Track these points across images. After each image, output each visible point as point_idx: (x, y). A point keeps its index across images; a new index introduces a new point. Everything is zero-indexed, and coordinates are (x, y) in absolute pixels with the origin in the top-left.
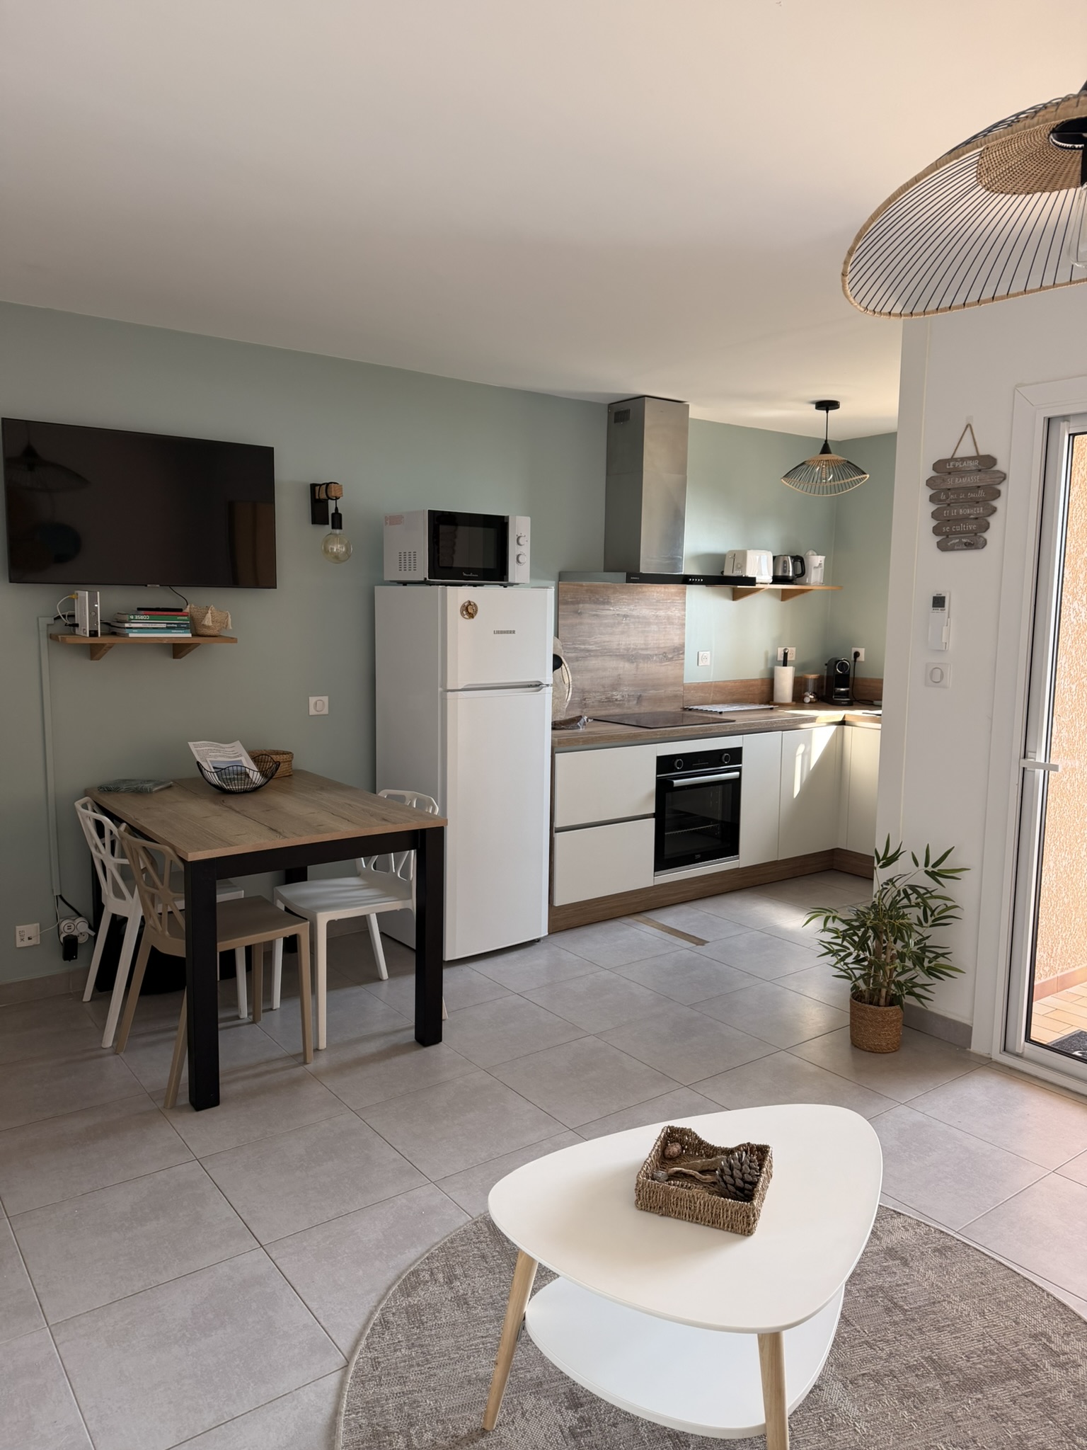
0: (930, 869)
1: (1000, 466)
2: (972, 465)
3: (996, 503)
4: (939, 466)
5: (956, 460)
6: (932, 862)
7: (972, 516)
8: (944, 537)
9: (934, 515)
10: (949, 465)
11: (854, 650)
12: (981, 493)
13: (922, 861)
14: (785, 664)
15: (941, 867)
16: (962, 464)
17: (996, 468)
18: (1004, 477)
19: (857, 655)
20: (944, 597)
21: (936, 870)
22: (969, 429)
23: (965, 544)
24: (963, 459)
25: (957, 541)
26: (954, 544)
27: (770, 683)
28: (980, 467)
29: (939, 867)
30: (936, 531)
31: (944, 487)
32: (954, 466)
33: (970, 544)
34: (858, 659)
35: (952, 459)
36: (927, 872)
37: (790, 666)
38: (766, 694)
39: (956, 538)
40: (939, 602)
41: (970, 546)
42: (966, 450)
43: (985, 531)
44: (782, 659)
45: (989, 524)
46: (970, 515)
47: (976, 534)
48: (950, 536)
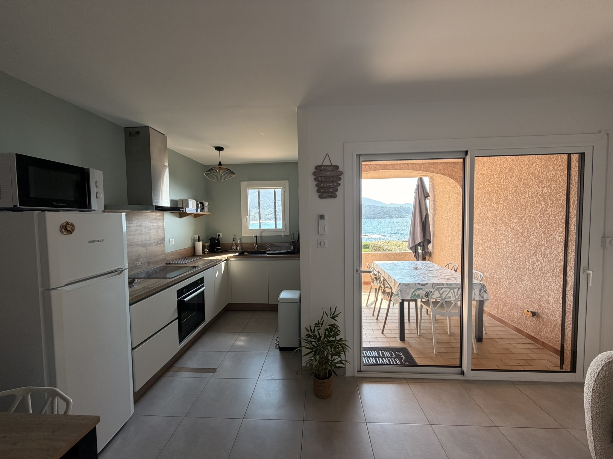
0: (332, 316)
1: (341, 169)
2: (331, 168)
3: (340, 182)
4: (317, 168)
5: (324, 166)
6: (332, 314)
7: (332, 186)
8: (321, 193)
9: (317, 185)
10: (322, 168)
12: (335, 179)
14: (199, 241)
15: (335, 314)
16: (327, 167)
17: (339, 170)
18: (342, 173)
20: (324, 215)
21: (333, 316)
22: (327, 155)
23: (330, 196)
24: (327, 166)
25: (327, 195)
26: (326, 196)
27: (194, 248)
28: (334, 169)
29: (334, 315)
30: (318, 191)
31: (320, 175)
32: (324, 168)
33: (332, 196)
35: (322, 166)
36: (331, 317)
37: (201, 241)
38: (193, 253)
39: (327, 194)
40: (322, 217)
41: (331, 197)
42: (327, 163)
43: (336, 192)
44: (197, 238)
45: (338, 189)
46: (331, 186)
47: (333, 193)
48: (323, 193)
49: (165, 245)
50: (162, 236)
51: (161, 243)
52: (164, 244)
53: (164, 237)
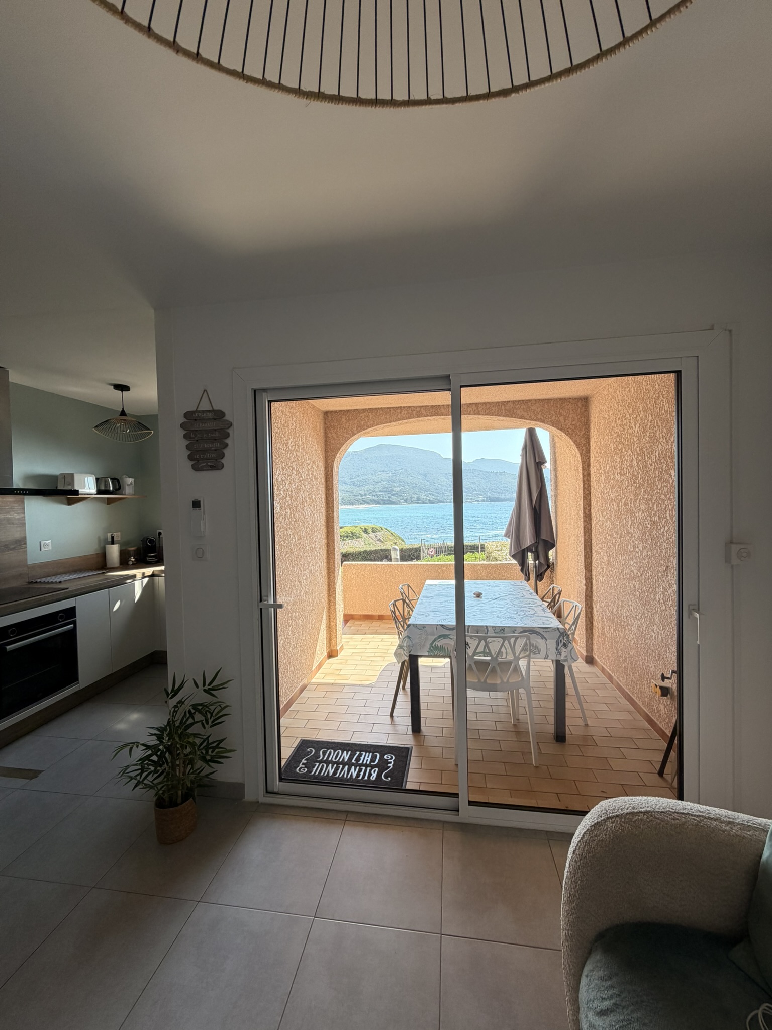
0: (206, 687)
1: (228, 417)
2: (210, 416)
3: (227, 441)
4: (187, 415)
5: (199, 412)
6: (207, 682)
7: (213, 449)
8: (196, 462)
9: (188, 447)
10: (195, 415)
11: (158, 531)
12: (217, 434)
13: (200, 684)
14: (113, 543)
15: (214, 684)
16: (203, 415)
17: (224, 419)
18: (230, 425)
19: (160, 534)
20: (200, 501)
21: (210, 687)
22: (205, 392)
23: (211, 466)
24: (203, 412)
25: (205, 464)
26: (203, 466)
27: (103, 555)
28: (215, 418)
29: (212, 685)
30: (190, 457)
31: (193, 429)
32: (198, 415)
33: (213, 466)
34: (161, 536)
35: (196, 411)
36: (205, 690)
37: (116, 544)
38: (101, 563)
39: (204, 463)
40: (196, 504)
41: (213, 468)
42: (205, 406)
43: (222, 458)
44: (110, 540)
45: (224, 454)
46: (211, 447)
47: (216, 460)
48: (200, 461)
49: (26, 551)
50: (17, 535)
51: (14, 548)
52: (24, 549)
53: (25, 538)
